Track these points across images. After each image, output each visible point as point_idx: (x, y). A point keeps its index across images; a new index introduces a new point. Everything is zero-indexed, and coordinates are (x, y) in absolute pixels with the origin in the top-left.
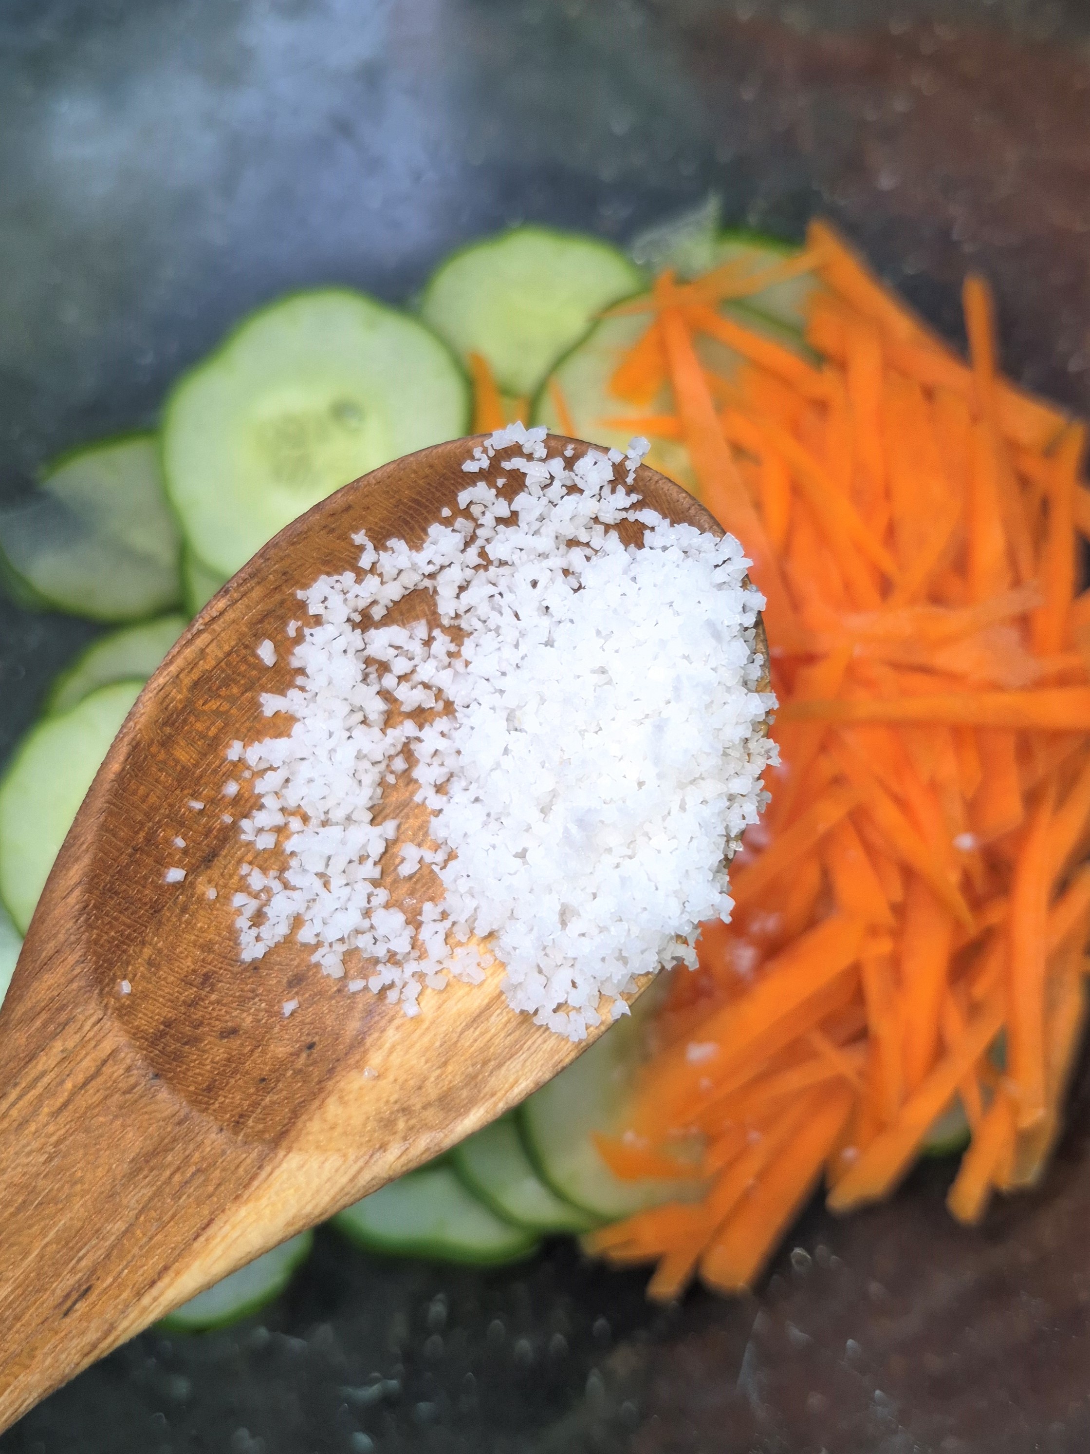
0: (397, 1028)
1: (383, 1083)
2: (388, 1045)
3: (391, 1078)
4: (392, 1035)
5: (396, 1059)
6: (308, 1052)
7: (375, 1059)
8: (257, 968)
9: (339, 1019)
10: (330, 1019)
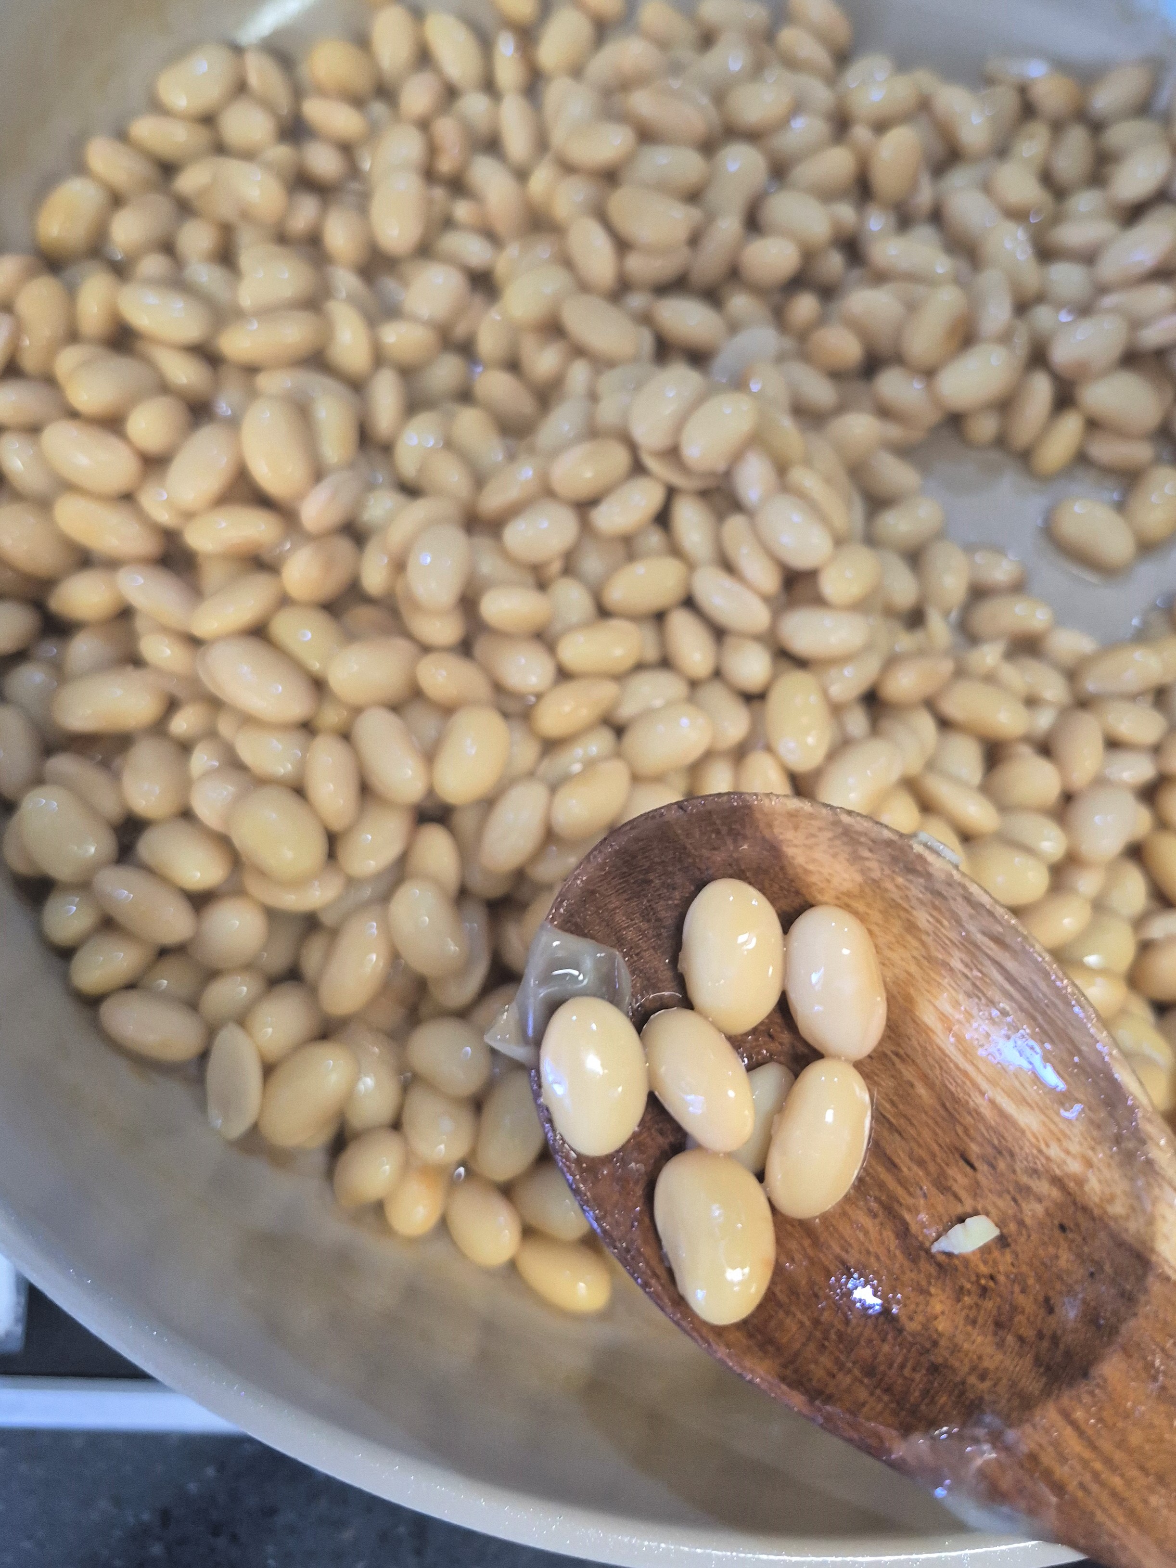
0: (1047, 1145)
1: (1095, 1160)
2: (1063, 1155)
3: (1090, 1153)
4: (1054, 1151)
5: (1074, 1148)
6: (1068, 1231)
7: (1074, 1167)
8: (992, 1278)
9: (1040, 1200)
10: (1039, 1209)
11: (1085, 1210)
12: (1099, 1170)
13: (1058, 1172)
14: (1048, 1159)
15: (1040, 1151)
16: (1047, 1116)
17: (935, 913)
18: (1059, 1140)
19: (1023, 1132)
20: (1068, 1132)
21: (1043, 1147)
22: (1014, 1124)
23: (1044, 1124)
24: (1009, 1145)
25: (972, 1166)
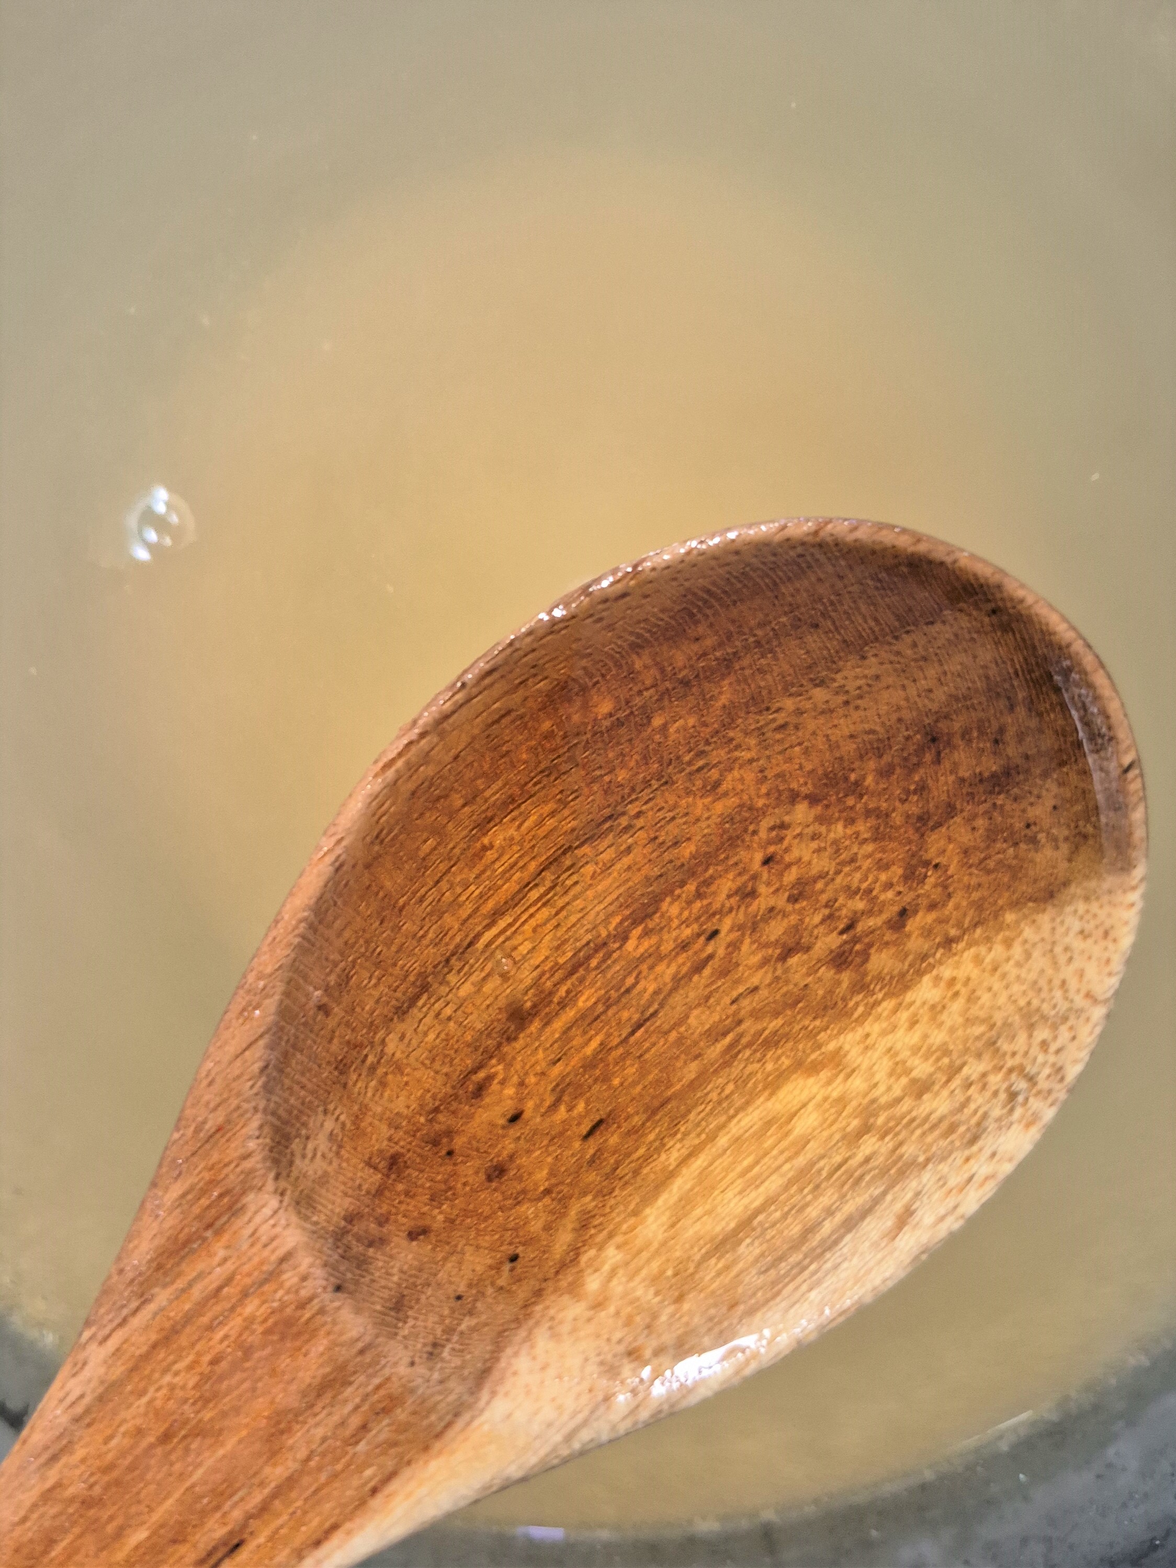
0: (620, 1247)
3: (613, 1308)
4: (611, 1255)
6: (511, 1265)
7: (592, 1284)
8: (450, 1153)
9: (547, 1228)
10: (536, 1226)
11: (538, 1294)
12: (589, 1320)
13: (584, 1259)
14: (601, 1248)
15: (611, 1236)
16: (657, 1252)
17: (944, 1126)
18: (627, 1264)
19: (635, 1213)
20: (638, 1279)
21: (619, 1239)
22: (648, 1199)
23: (648, 1245)
24: (616, 1192)
25: (590, 1133)
